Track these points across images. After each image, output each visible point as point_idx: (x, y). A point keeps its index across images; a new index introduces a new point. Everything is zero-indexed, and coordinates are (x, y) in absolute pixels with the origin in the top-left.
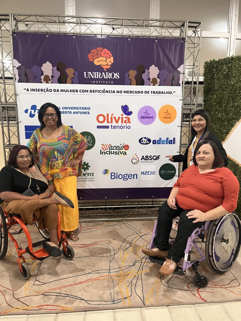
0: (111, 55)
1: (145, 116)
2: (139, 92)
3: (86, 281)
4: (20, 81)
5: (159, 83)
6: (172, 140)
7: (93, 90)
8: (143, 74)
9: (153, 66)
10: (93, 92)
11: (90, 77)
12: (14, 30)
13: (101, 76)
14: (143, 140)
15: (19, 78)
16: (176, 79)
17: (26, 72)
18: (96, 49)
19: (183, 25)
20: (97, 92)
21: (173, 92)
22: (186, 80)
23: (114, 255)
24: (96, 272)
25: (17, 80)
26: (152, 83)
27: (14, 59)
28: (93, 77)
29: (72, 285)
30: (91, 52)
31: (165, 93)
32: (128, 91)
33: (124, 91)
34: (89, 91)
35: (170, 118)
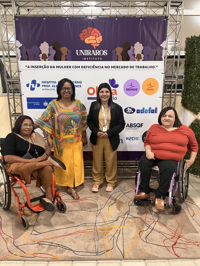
0: (100, 34)
1: (130, 88)
2: (125, 67)
3: (75, 233)
4: (22, 59)
5: (143, 59)
6: (154, 110)
7: (84, 66)
8: (128, 51)
9: (138, 43)
10: (85, 68)
11: (81, 55)
12: (16, 14)
13: (91, 53)
14: (128, 110)
15: (21, 56)
16: (158, 54)
17: (26, 51)
18: (87, 29)
19: (166, 5)
20: (88, 68)
21: (155, 67)
22: (168, 55)
23: (101, 210)
24: (84, 225)
25: (20, 59)
26: (136, 59)
27: (16, 40)
28: (84, 55)
29: (63, 236)
30: (82, 32)
31: (149, 67)
32: (115, 66)
33: (112, 66)
34: (81, 67)
35: (153, 90)
